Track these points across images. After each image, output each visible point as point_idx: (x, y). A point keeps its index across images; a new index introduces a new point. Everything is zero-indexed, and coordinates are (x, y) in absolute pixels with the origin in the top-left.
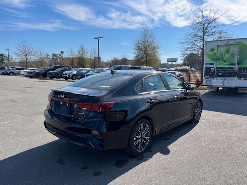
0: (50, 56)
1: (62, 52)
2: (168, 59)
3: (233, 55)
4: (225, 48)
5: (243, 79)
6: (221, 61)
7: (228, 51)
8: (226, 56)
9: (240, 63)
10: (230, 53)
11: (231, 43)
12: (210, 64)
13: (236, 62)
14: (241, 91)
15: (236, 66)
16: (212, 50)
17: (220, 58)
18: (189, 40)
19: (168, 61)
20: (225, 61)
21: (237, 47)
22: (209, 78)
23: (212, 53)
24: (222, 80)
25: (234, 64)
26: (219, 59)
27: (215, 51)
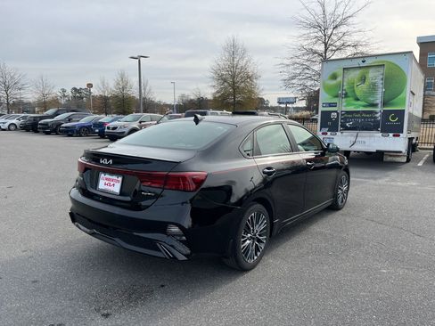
0: (69, 93)
1: (90, 85)
2: (279, 99)
3: (373, 87)
4: (358, 73)
5: (391, 135)
6: (351, 100)
7: (363, 79)
8: (361, 90)
9: (385, 104)
10: (367, 83)
11: (369, 62)
12: (330, 105)
13: (379, 101)
14: (389, 159)
15: (378, 110)
16: (334, 77)
17: (349, 94)
18: (298, 60)
19: (280, 103)
20: (358, 100)
21: (381, 70)
22: (329, 133)
23: (334, 82)
24: (352, 136)
25: (375, 105)
26: (346, 95)
27: (339, 79)
